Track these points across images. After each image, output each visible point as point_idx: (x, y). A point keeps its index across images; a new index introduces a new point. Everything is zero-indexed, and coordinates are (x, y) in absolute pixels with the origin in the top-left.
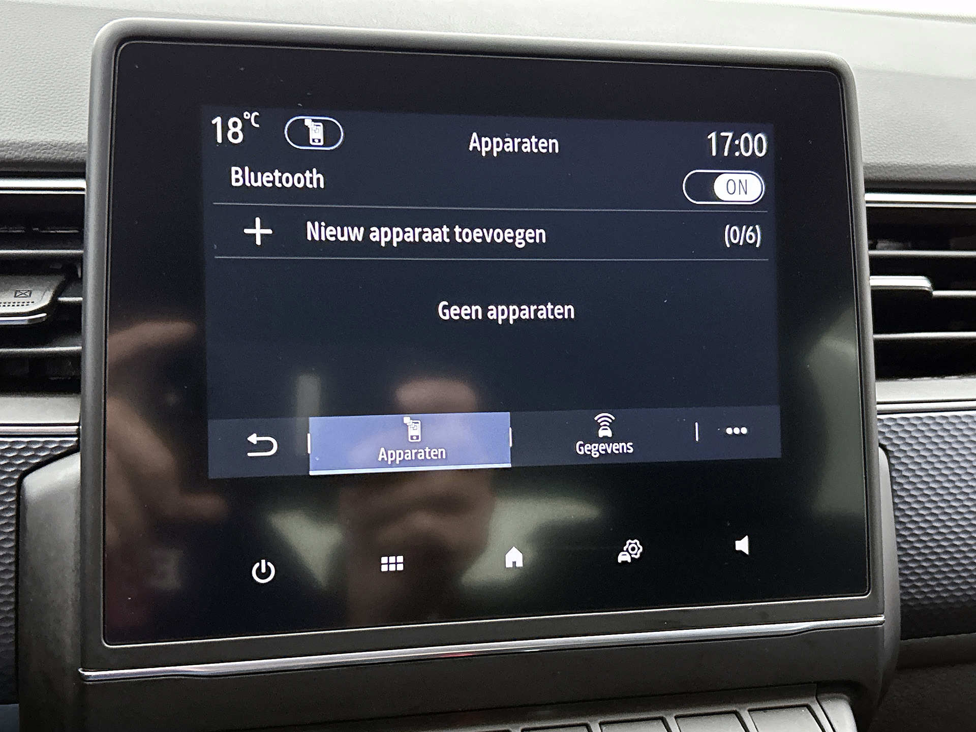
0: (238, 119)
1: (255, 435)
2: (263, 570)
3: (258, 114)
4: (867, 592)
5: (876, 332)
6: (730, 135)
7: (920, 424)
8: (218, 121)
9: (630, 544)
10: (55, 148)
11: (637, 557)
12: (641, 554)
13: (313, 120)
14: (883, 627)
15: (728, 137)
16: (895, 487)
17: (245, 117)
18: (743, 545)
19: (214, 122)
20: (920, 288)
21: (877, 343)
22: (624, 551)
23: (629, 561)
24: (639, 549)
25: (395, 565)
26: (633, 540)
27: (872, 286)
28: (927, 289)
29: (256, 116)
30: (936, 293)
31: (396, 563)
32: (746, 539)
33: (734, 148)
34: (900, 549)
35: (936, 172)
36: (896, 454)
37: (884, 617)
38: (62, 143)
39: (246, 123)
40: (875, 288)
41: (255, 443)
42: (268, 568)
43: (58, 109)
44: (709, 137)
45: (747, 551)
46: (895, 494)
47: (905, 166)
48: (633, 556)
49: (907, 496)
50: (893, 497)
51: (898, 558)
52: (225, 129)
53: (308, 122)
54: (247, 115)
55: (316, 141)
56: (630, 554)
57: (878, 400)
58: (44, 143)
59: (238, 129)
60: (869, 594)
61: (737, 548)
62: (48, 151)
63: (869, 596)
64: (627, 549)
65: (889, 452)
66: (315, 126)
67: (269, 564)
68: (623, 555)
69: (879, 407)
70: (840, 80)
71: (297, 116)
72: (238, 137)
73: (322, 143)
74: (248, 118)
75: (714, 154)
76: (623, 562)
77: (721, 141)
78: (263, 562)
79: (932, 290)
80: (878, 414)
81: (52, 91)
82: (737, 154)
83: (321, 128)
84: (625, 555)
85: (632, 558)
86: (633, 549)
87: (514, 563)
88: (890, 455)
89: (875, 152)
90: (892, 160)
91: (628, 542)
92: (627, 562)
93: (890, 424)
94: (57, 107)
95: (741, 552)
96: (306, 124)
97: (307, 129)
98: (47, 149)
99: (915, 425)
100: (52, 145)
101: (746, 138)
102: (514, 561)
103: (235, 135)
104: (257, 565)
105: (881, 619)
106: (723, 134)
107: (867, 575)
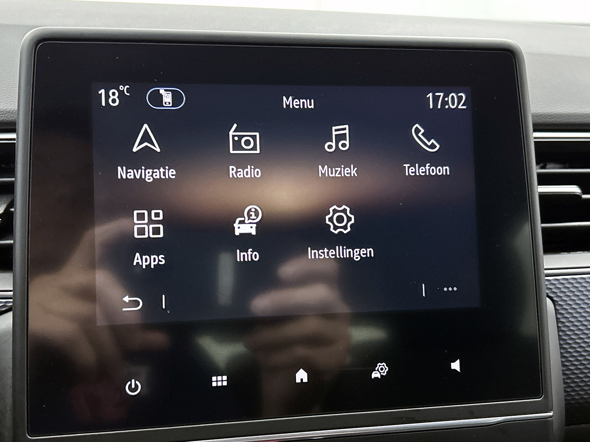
0: (116, 90)
1: (127, 296)
2: (133, 386)
3: (129, 87)
4: (541, 395)
5: (542, 222)
6: (442, 94)
7: (575, 282)
8: (102, 91)
9: (380, 366)
10: (9, 113)
11: (384, 374)
12: (387, 372)
13: (165, 90)
14: (552, 419)
15: (440, 96)
16: (560, 325)
17: (120, 89)
18: (456, 366)
19: (100, 92)
20: (574, 193)
21: (544, 229)
22: (376, 371)
23: (379, 377)
24: (386, 369)
25: (221, 382)
26: (382, 363)
27: (540, 193)
28: (578, 194)
29: (127, 88)
30: (585, 196)
31: (222, 381)
32: (458, 361)
33: (445, 103)
34: (564, 365)
35: (583, 118)
36: (560, 303)
37: (552, 413)
38: (13, 110)
39: (121, 93)
40: (541, 194)
41: (127, 301)
42: (136, 385)
43: (12, 89)
44: (428, 96)
45: (459, 370)
46: (560, 329)
47: (563, 114)
48: (382, 374)
49: (568, 330)
50: (558, 331)
51: (563, 372)
52: (107, 97)
53: (162, 91)
54: (122, 88)
55: (167, 103)
56: (380, 373)
57: (545, 267)
58: (2, 111)
59: (116, 97)
60: (542, 398)
61: (452, 368)
62: (4, 115)
63: (542, 399)
64: (378, 369)
65: (555, 301)
66: (167, 94)
67: (137, 382)
68: (375, 373)
69: (546, 272)
70: (514, 56)
71: (155, 88)
72: (116, 102)
73: (171, 105)
74: (122, 89)
75: (431, 107)
76: (375, 378)
77: (436, 99)
78: (133, 381)
79: (581, 194)
80: (546, 276)
81: (9, 78)
82: (447, 107)
83: (170, 95)
84: (377, 373)
85: (381, 376)
86: (382, 369)
87: (302, 380)
88: (556, 303)
89: (542, 106)
90: (553, 111)
91: (378, 365)
92: (378, 377)
93: (555, 282)
94: (11, 88)
95: (455, 370)
96: (161, 92)
97: (161, 96)
98: (3, 114)
99: (572, 283)
100: (7, 112)
101: (453, 96)
102: (302, 378)
103: (114, 101)
104: (129, 383)
105: (551, 414)
106: (437, 94)
107: (541, 384)
